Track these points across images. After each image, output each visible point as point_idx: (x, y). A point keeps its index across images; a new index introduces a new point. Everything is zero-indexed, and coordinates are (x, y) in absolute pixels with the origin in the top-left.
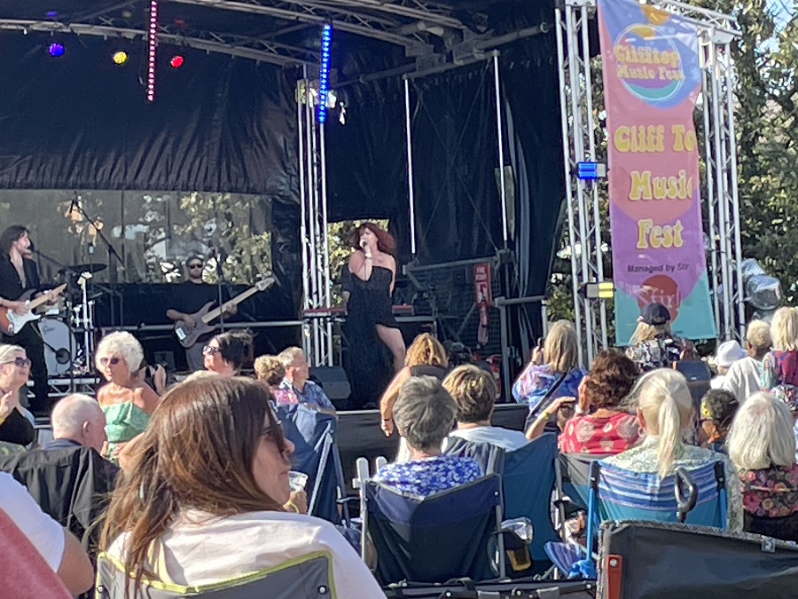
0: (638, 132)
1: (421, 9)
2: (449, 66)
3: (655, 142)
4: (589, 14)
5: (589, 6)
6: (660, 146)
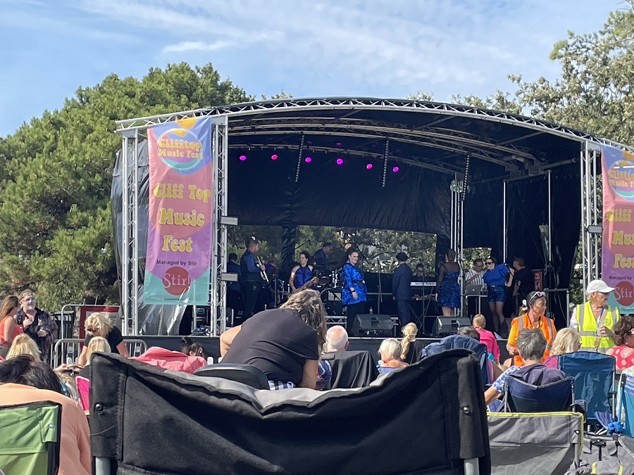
0: (618, 212)
1: (514, 149)
2: (526, 177)
3: (627, 217)
4: (597, 154)
5: (597, 151)
6: (629, 220)
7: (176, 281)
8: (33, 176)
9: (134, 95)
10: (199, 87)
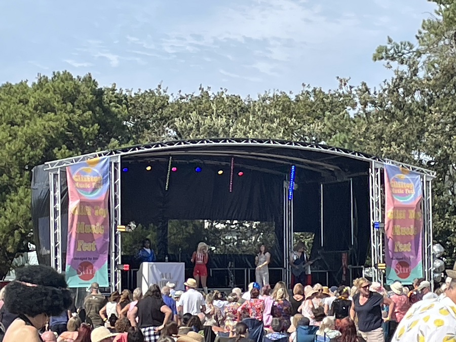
0: (396, 212)
2: (336, 181)
3: (402, 215)
4: (381, 171)
5: (381, 168)
6: (404, 217)
7: (85, 272)
9: (27, 102)
10: (81, 94)
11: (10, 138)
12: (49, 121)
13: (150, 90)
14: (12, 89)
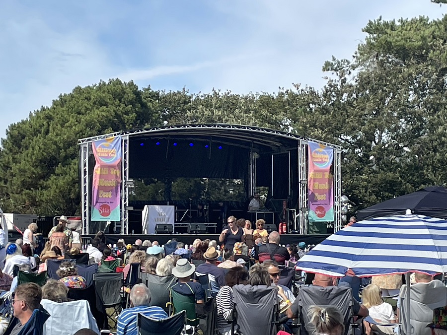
2: (280, 153)
5: (306, 145)
6: (321, 177)
7: (105, 211)
8: (37, 148)
9: (90, 99)
10: (126, 94)
11: (76, 123)
12: (102, 111)
13: (178, 91)
14: (81, 91)
